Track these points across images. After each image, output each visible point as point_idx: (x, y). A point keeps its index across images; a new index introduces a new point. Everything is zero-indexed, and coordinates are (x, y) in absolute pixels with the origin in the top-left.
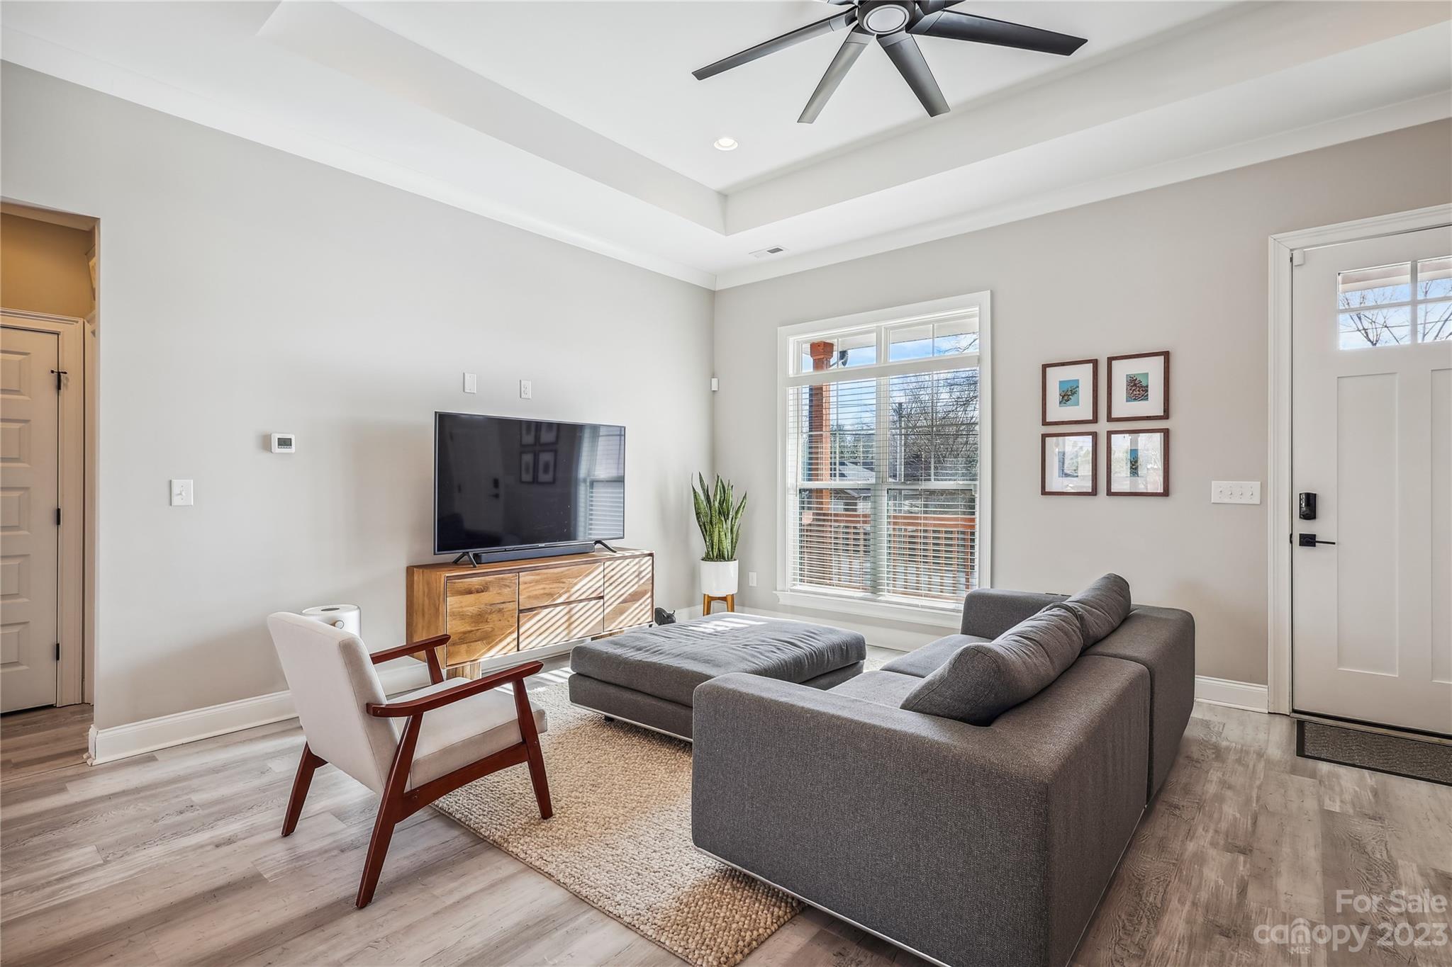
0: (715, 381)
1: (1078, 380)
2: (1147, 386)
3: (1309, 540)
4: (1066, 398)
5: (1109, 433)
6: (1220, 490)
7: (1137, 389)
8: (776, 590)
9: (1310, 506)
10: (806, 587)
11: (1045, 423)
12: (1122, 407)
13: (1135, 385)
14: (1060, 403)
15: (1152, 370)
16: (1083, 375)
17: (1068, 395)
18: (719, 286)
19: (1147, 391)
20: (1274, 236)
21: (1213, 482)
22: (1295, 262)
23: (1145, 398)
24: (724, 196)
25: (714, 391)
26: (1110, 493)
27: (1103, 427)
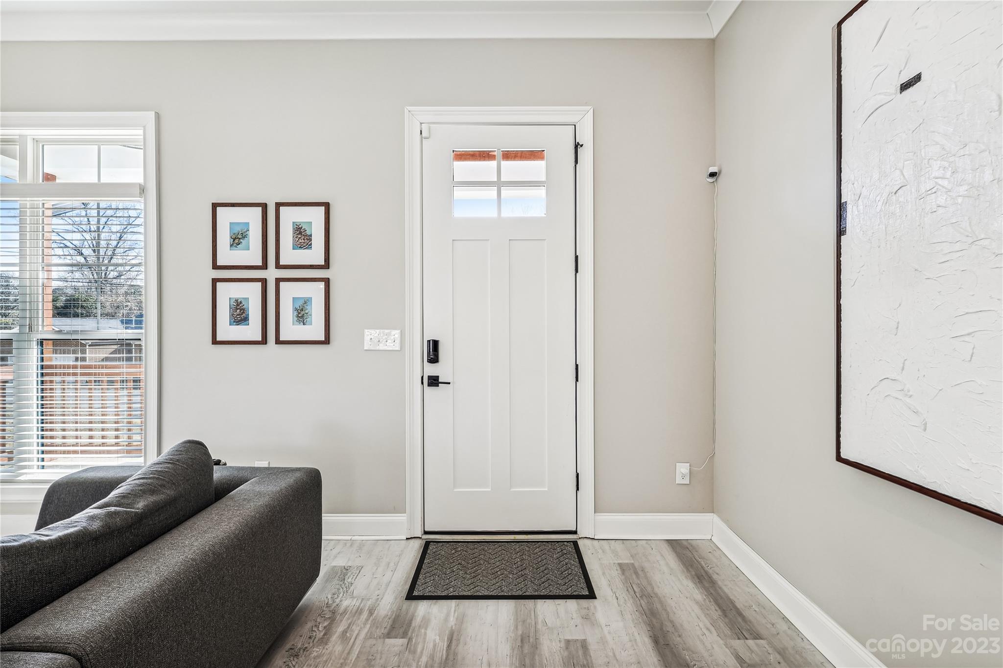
1: (248, 224)
2: (311, 236)
3: (434, 381)
4: (236, 241)
5: (278, 281)
6: (373, 338)
7: (302, 237)
9: (434, 351)
11: (215, 266)
12: (290, 255)
13: (301, 233)
14: (231, 246)
15: (315, 219)
16: (253, 218)
17: (238, 239)
19: (310, 240)
20: (409, 109)
21: (366, 331)
22: (423, 135)
23: (309, 246)
26: (279, 342)
27: (271, 274)
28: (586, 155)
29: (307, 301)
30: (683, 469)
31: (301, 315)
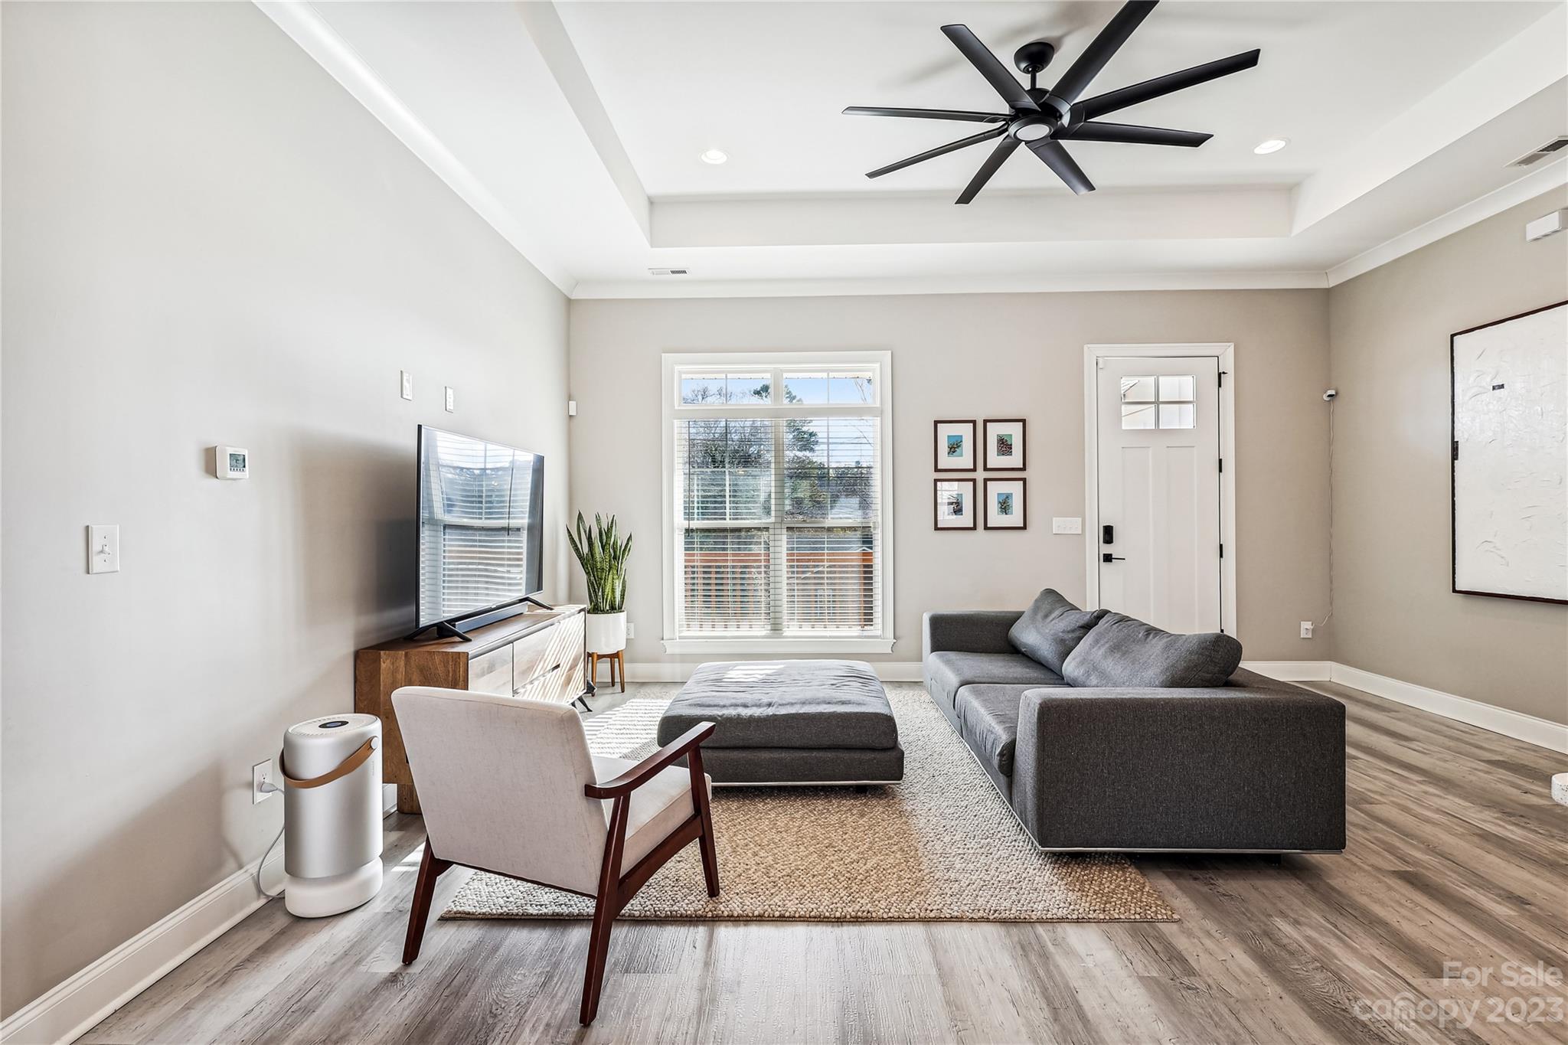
0: (573, 404)
1: (961, 436)
2: (1011, 445)
3: (1108, 558)
4: (952, 450)
5: (986, 480)
6: (1060, 524)
7: (1005, 446)
8: (663, 639)
9: (1108, 534)
10: (695, 632)
11: (937, 470)
12: (995, 460)
13: (1003, 443)
14: (949, 453)
15: (1014, 431)
16: (966, 431)
17: (954, 447)
18: (576, 295)
19: (1011, 448)
20: (1089, 345)
21: (1054, 519)
22: (1100, 366)
23: (1010, 453)
24: (652, 202)
25: (570, 416)
26: (986, 528)
27: (980, 475)
28: (1229, 381)
29: (1008, 497)
30: (1306, 625)
31: (1005, 507)
